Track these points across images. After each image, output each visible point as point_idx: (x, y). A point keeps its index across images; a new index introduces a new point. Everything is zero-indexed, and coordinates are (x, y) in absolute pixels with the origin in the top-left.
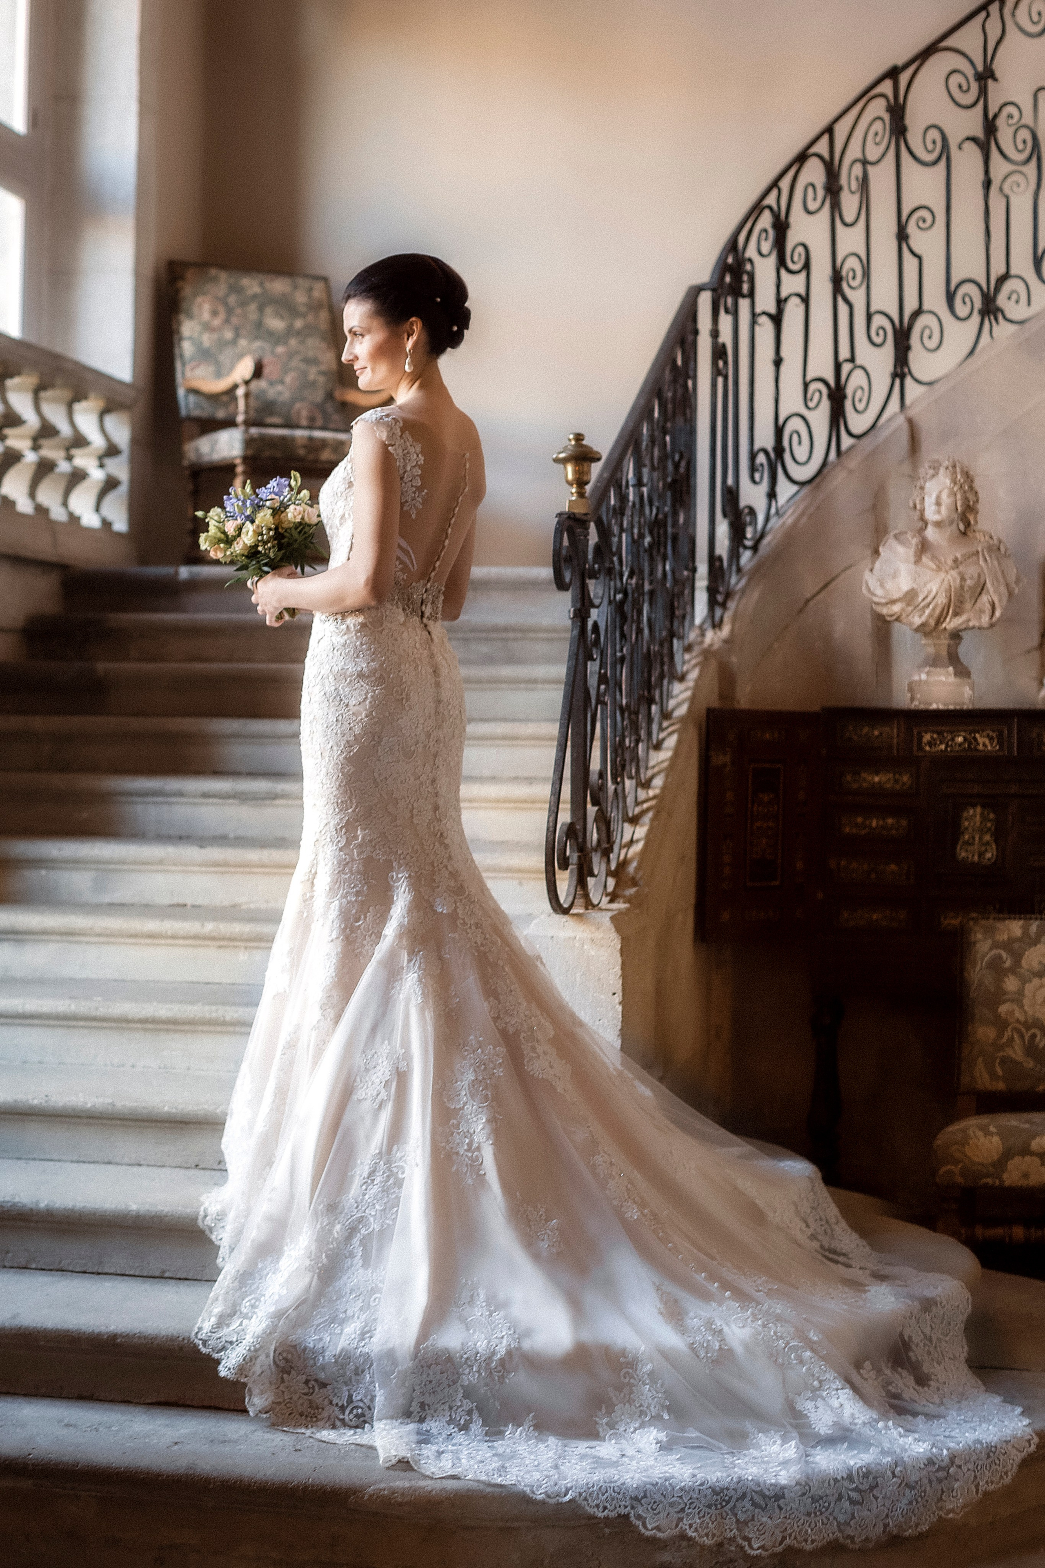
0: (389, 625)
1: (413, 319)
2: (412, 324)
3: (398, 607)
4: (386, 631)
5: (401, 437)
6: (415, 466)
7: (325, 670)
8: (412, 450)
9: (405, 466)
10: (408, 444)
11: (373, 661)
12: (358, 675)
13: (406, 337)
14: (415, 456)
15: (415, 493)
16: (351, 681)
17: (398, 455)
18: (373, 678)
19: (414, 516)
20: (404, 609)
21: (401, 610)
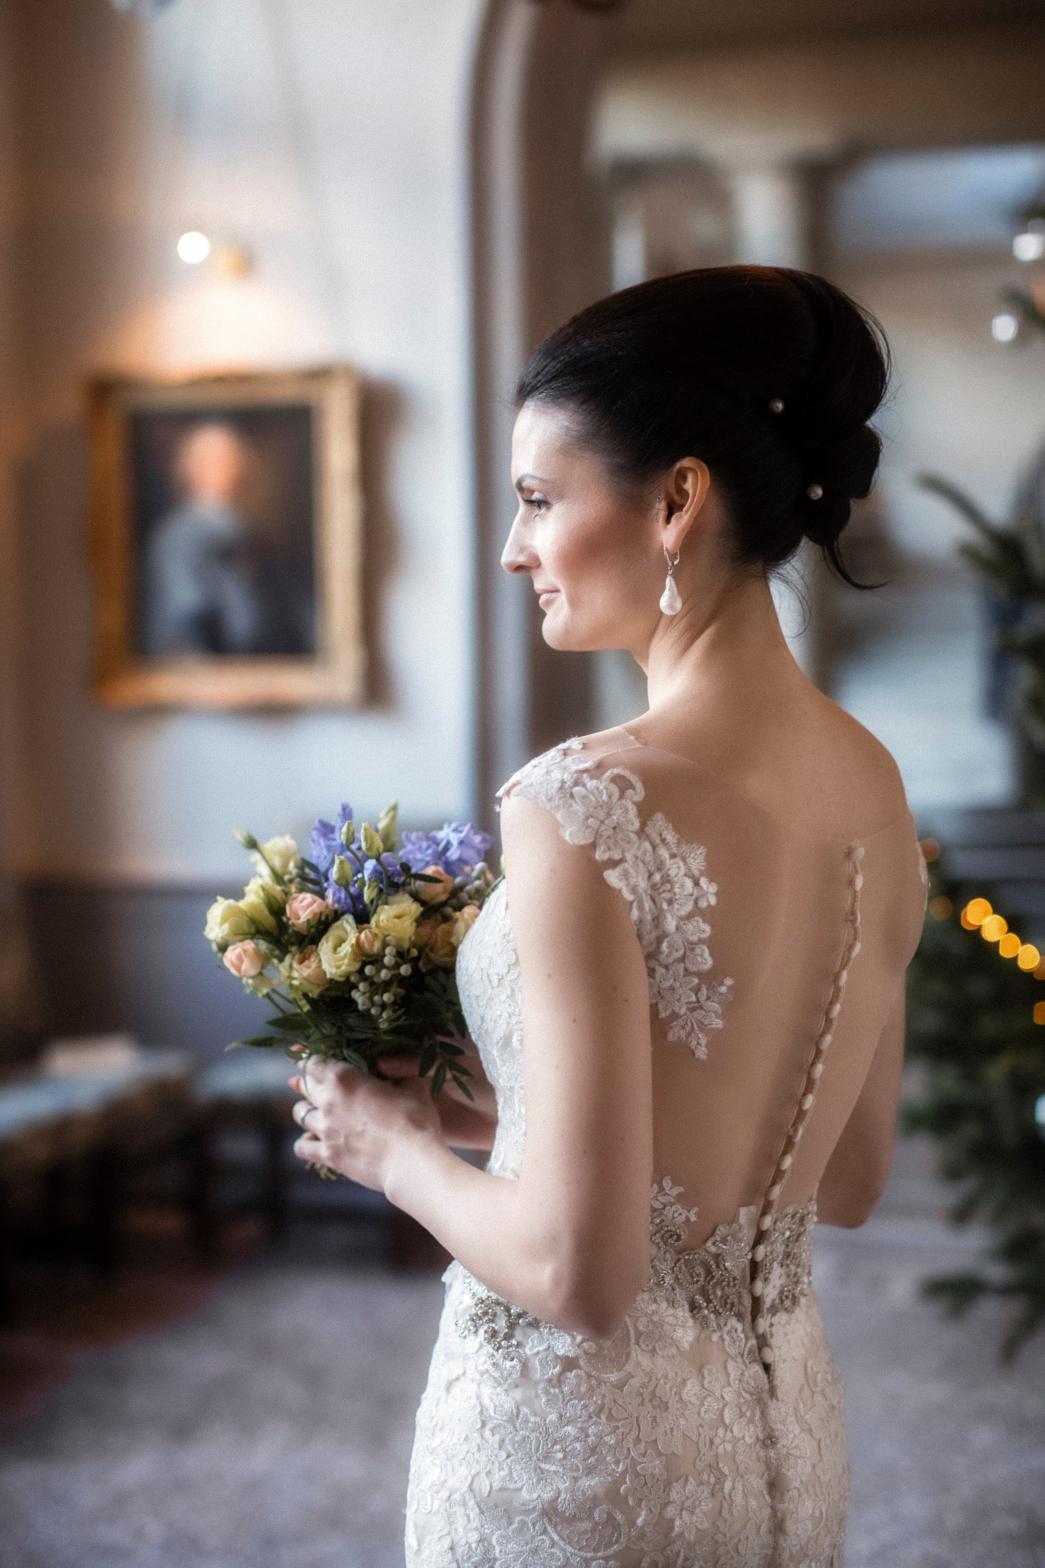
0: (645, 1361)
1: (686, 462)
2: (682, 476)
3: (672, 1303)
4: (635, 1382)
5: (641, 833)
6: (689, 917)
7: (460, 1478)
8: (675, 869)
9: (658, 920)
10: (664, 853)
11: (590, 1471)
12: (544, 1513)
13: (662, 515)
14: (689, 883)
15: (697, 990)
16: (523, 1524)
17: (634, 890)
18: (587, 1525)
19: (702, 1053)
20: (694, 1307)
21: (683, 1312)
